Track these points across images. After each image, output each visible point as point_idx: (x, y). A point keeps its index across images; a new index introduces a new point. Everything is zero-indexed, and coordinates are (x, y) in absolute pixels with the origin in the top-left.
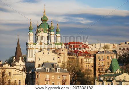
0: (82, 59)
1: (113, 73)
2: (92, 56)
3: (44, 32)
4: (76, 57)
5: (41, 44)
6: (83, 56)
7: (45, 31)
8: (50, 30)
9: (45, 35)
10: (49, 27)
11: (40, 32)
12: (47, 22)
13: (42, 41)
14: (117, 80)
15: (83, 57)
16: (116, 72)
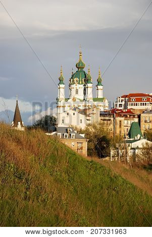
0: (120, 121)
1: (131, 139)
2: (136, 116)
3: (79, 84)
4: (112, 119)
5: (74, 100)
6: (122, 117)
7: (81, 83)
8: (87, 81)
9: (81, 87)
10: (85, 77)
11: (74, 83)
12: (84, 70)
13: (77, 96)
14: (133, 147)
15: (122, 119)
16: (136, 137)
